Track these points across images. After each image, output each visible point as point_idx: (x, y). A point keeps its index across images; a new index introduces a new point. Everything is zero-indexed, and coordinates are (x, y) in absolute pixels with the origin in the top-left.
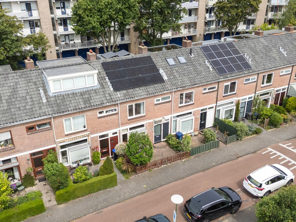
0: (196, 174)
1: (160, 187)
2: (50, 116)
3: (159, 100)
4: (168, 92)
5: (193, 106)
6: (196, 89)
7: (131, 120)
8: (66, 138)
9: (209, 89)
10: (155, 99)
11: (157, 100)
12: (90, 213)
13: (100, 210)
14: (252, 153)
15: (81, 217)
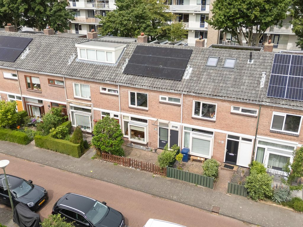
0: (143, 193)
1: (99, 180)
2: (63, 76)
3: (165, 99)
4: (176, 92)
5: (214, 124)
6: (220, 103)
7: (132, 109)
8: (75, 101)
9: (243, 110)
10: (161, 96)
11: (162, 98)
12: (38, 163)
13: (45, 165)
14: (244, 222)
15: (31, 161)
